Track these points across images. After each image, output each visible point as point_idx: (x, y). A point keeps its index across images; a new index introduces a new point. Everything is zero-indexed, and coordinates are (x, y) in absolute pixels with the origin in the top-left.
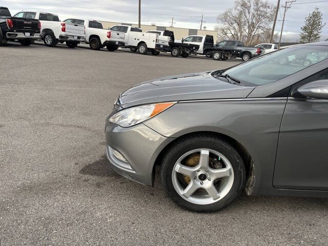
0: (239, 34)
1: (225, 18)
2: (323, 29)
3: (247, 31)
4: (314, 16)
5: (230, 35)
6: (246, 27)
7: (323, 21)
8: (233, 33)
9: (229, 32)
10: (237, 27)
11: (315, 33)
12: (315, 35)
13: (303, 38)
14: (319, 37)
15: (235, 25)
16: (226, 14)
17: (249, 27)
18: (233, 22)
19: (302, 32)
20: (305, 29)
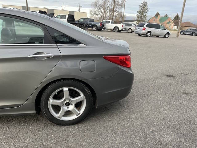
0: (104, 15)
1: (95, 5)
2: (148, 12)
3: (109, 13)
4: (143, 4)
5: (99, 16)
6: (108, 11)
7: (148, 7)
8: (101, 15)
9: (98, 13)
10: (103, 11)
11: (144, 14)
12: (144, 16)
13: (138, 17)
14: (146, 17)
15: (102, 9)
16: (96, 2)
17: (110, 11)
18: (101, 8)
19: (138, 14)
20: (139, 12)
